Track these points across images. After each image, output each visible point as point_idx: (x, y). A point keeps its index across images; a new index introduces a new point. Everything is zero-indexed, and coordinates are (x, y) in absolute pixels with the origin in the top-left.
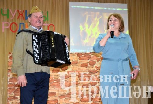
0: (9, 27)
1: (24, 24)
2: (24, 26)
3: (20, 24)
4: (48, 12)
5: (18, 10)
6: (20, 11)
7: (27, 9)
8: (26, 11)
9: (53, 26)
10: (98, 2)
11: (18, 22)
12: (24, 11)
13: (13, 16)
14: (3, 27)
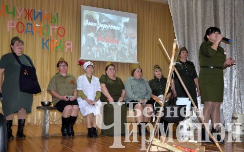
0: (15, 26)
1: (31, 24)
2: (32, 26)
3: (27, 24)
4: (57, 14)
5: (25, 9)
6: (27, 10)
7: (35, 9)
8: (34, 10)
9: (64, 29)
10: (110, 9)
11: (25, 22)
12: (32, 10)
13: (20, 15)
14: (8, 26)
